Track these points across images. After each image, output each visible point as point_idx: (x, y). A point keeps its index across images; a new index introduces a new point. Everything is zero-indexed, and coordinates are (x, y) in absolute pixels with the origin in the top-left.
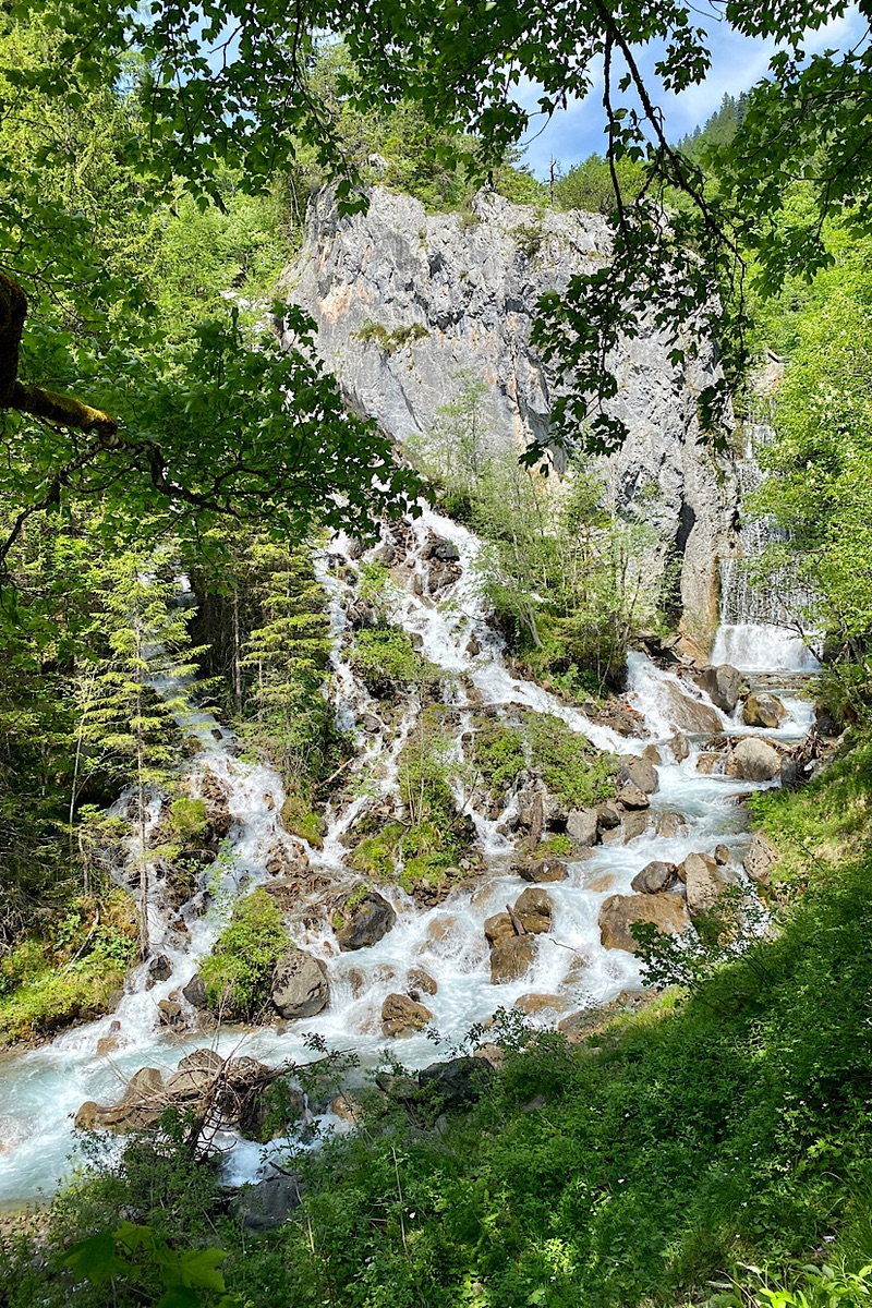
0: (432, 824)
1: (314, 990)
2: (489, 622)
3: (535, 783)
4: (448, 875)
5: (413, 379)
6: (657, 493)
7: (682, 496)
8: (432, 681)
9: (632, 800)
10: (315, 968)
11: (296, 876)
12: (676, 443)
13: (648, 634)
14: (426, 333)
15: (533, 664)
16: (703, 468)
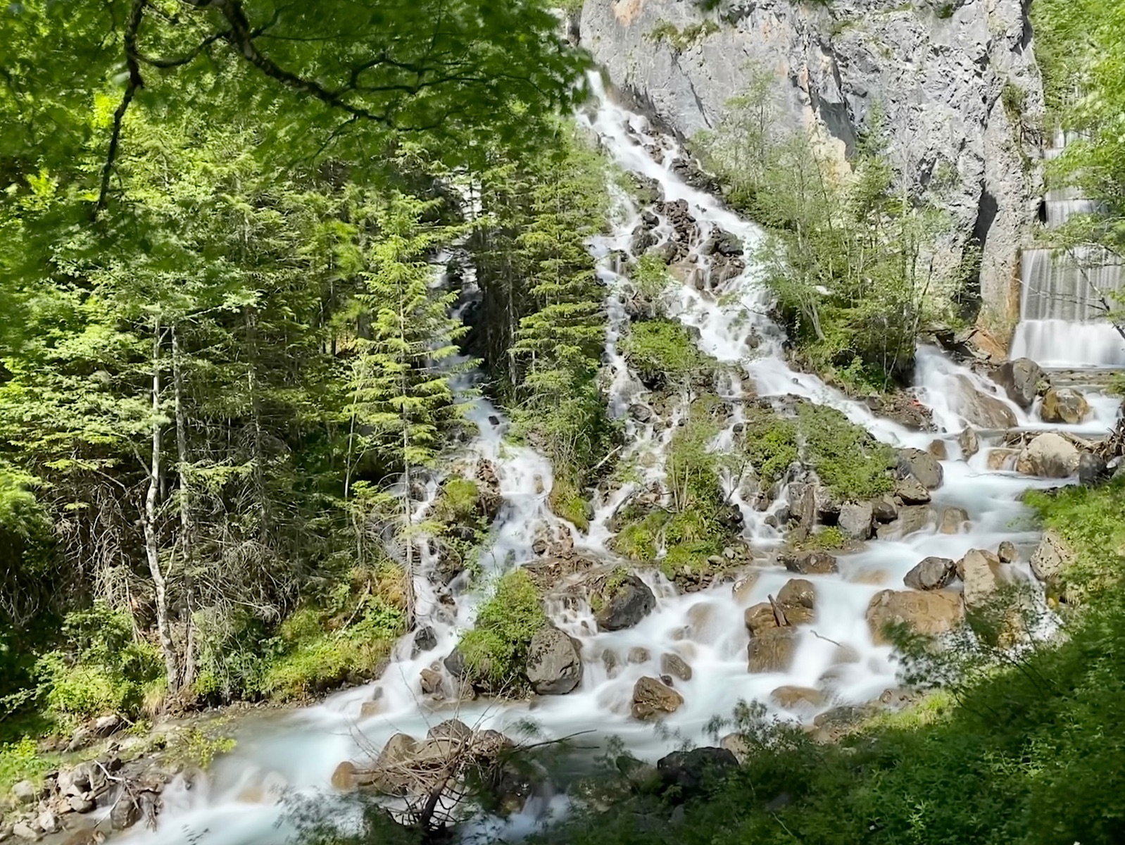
0: (698, 512)
1: (566, 667)
2: (771, 315)
3: (807, 475)
4: (711, 562)
5: (702, 76)
6: (954, 180)
7: (982, 183)
8: (706, 372)
9: (912, 494)
10: (568, 646)
11: (560, 557)
12: (978, 128)
13: (941, 327)
14: (717, 28)
15: (814, 356)
16: (1006, 155)
